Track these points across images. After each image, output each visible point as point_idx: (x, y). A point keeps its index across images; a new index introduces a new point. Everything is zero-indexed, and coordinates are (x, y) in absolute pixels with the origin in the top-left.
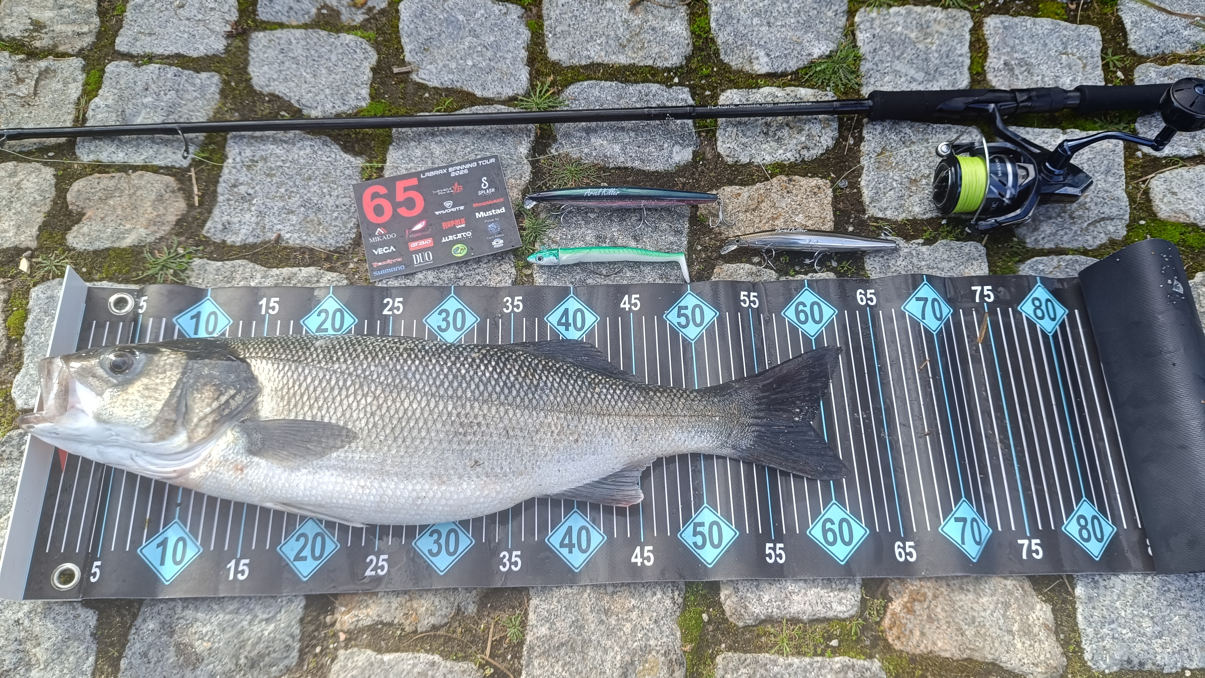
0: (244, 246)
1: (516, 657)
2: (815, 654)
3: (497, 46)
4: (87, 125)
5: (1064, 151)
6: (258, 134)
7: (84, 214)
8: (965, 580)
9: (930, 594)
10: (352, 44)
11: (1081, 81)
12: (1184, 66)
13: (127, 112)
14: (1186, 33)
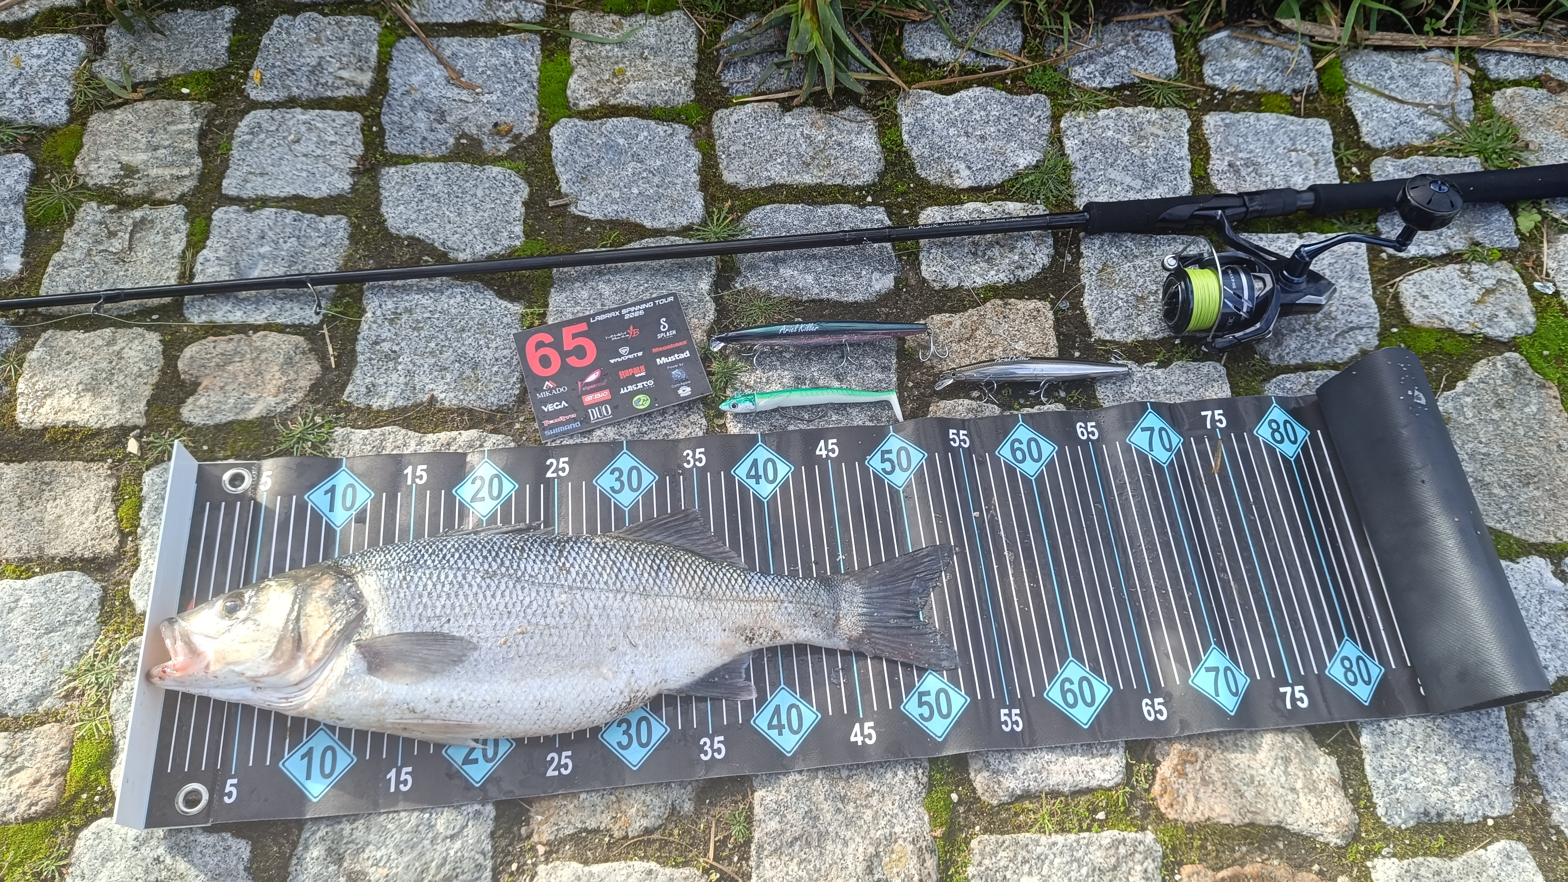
0: (393, 411)
1: (744, 859)
2: (1081, 830)
3: (663, 171)
4: (195, 281)
5: (1302, 257)
6: (398, 283)
7: (199, 384)
8: (1238, 736)
9: (1201, 754)
10: (500, 177)
11: (1314, 179)
12: (1422, 158)
13: (242, 264)
14: (1420, 123)
